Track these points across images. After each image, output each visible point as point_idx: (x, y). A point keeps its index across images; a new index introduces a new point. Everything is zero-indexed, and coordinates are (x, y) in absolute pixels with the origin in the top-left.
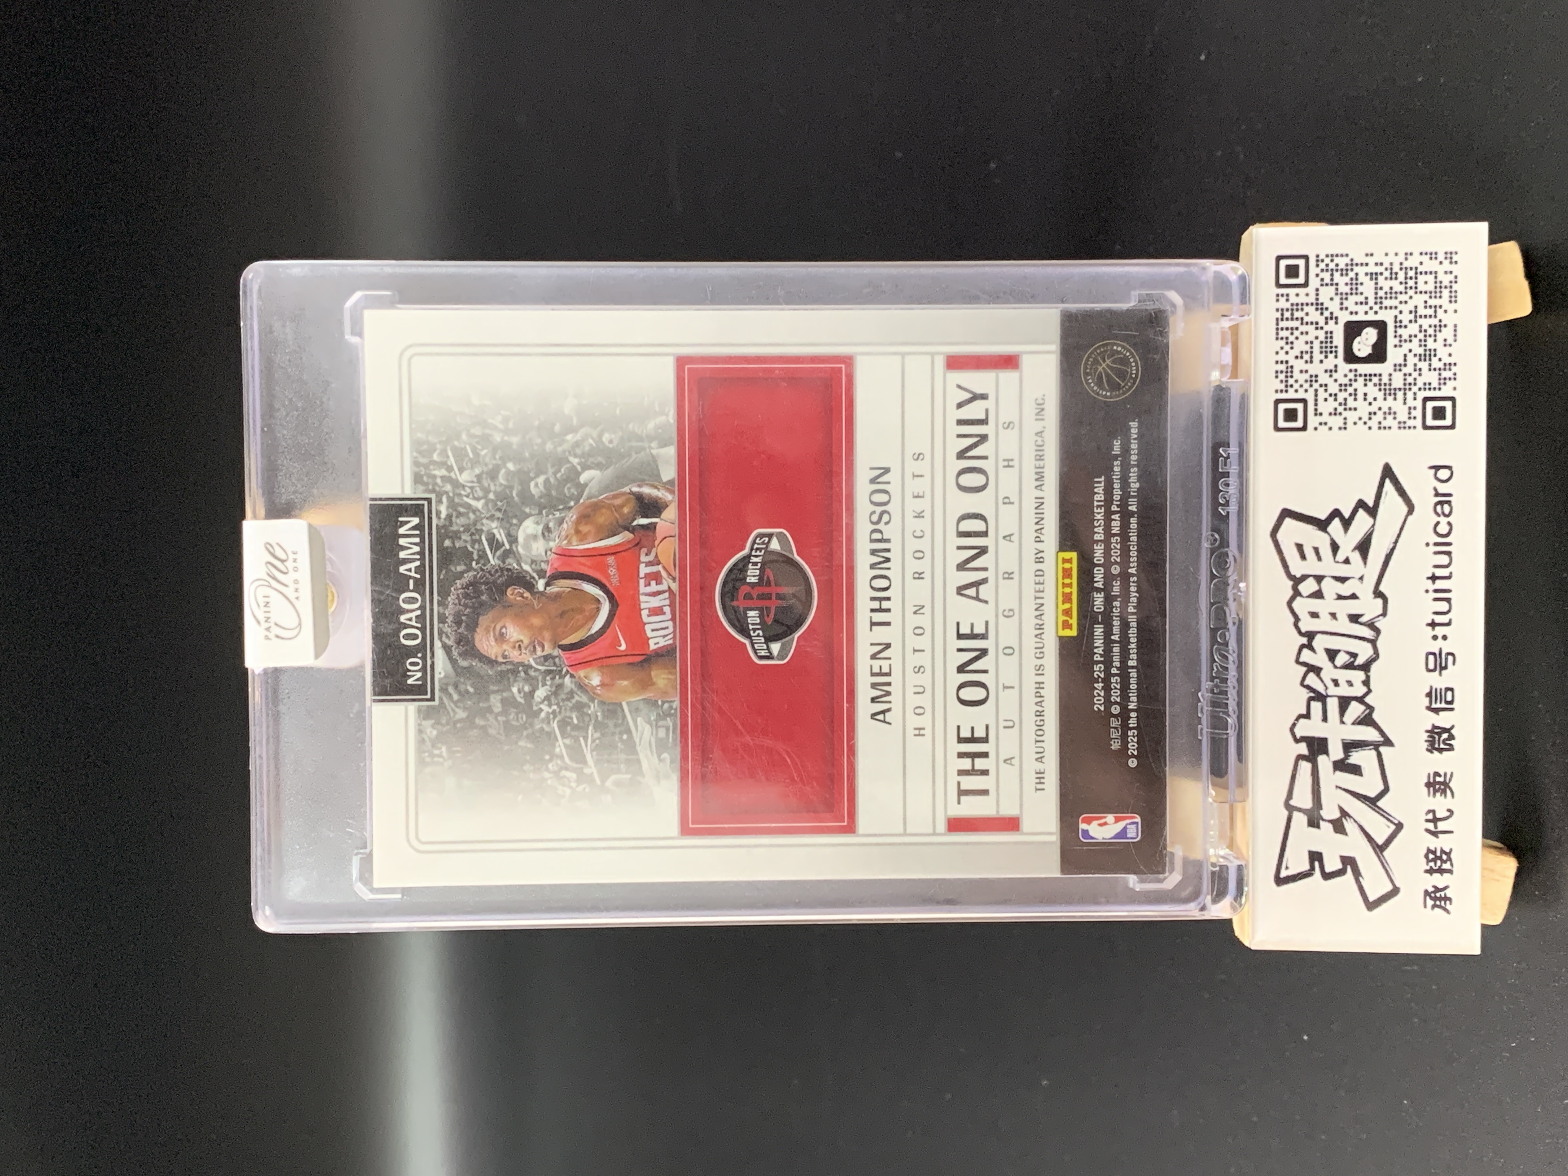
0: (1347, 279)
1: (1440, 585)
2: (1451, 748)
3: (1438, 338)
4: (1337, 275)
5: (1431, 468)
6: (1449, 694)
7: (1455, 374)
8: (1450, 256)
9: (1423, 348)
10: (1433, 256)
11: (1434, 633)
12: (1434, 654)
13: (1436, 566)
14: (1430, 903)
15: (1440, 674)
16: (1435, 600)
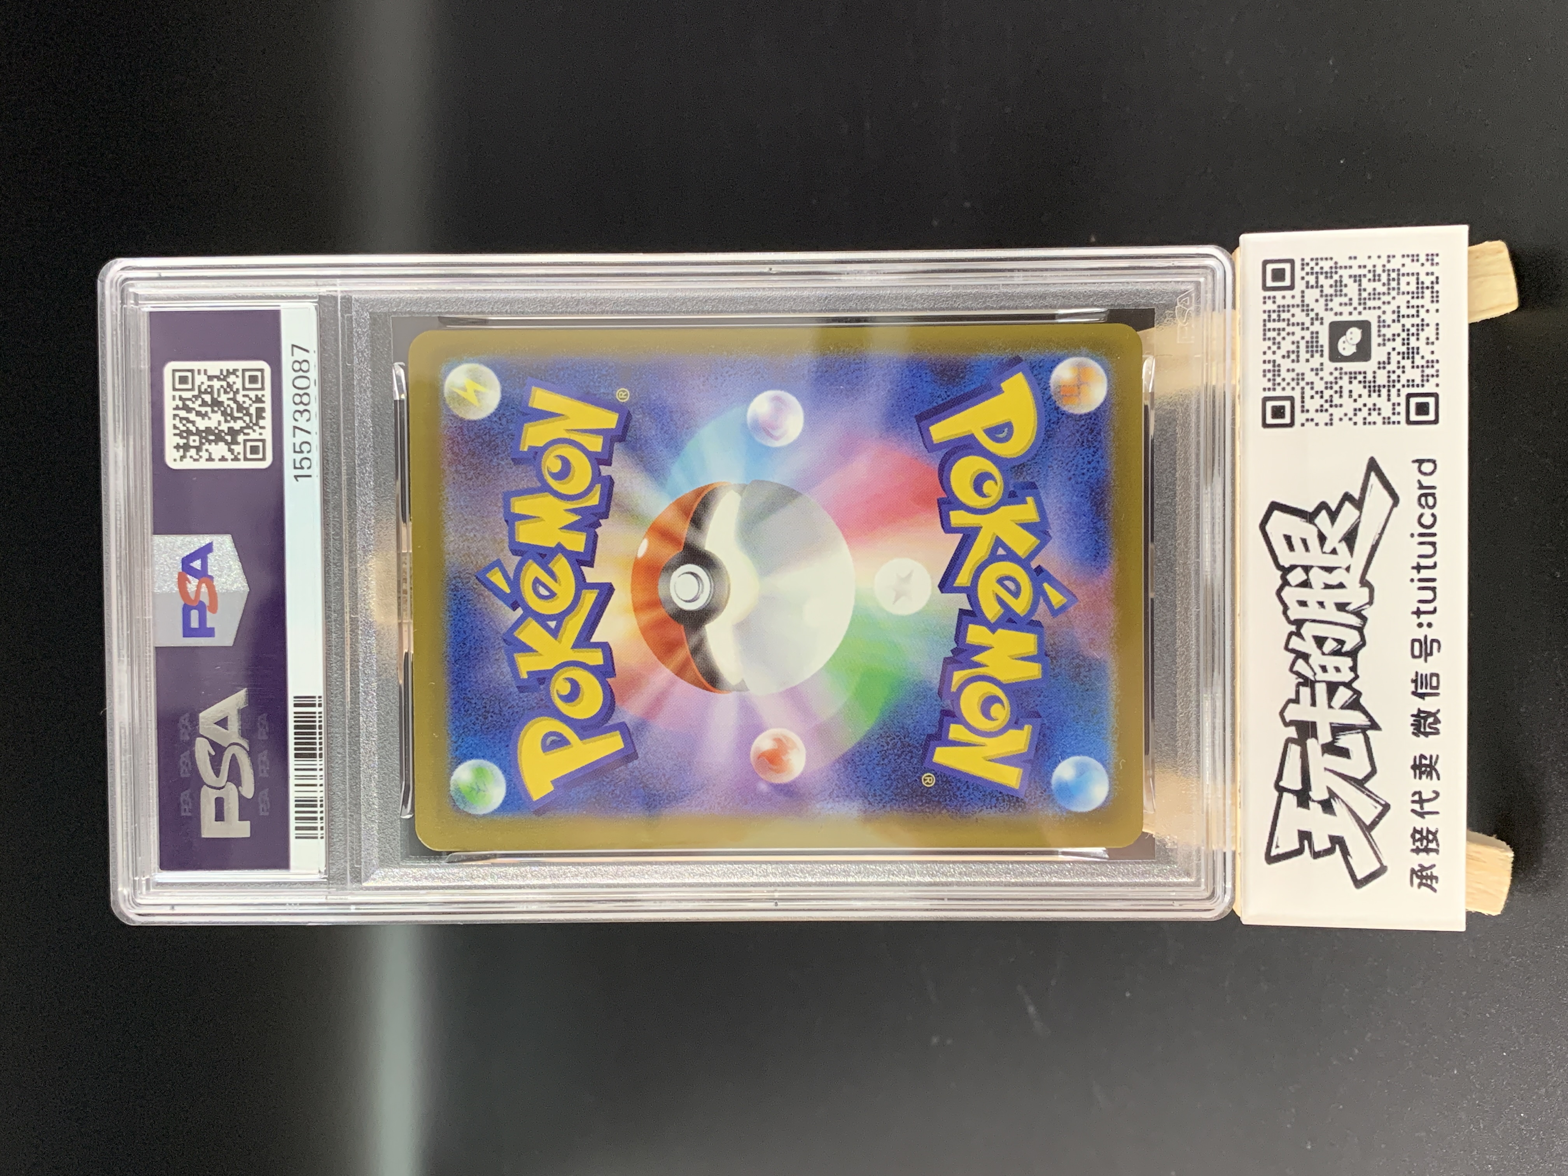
0: (1332, 282)
1: (1425, 574)
2: (1437, 732)
3: (1420, 337)
4: (1322, 278)
5: (1414, 461)
6: (1434, 679)
7: (1437, 371)
8: (1431, 258)
9: (1406, 346)
10: (1415, 258)
11: (1421, 620)
12: (1419, 641)
13: (1420, 556)
14: (1416, 881)
15: (1426, 661)
16: (1420, 588)
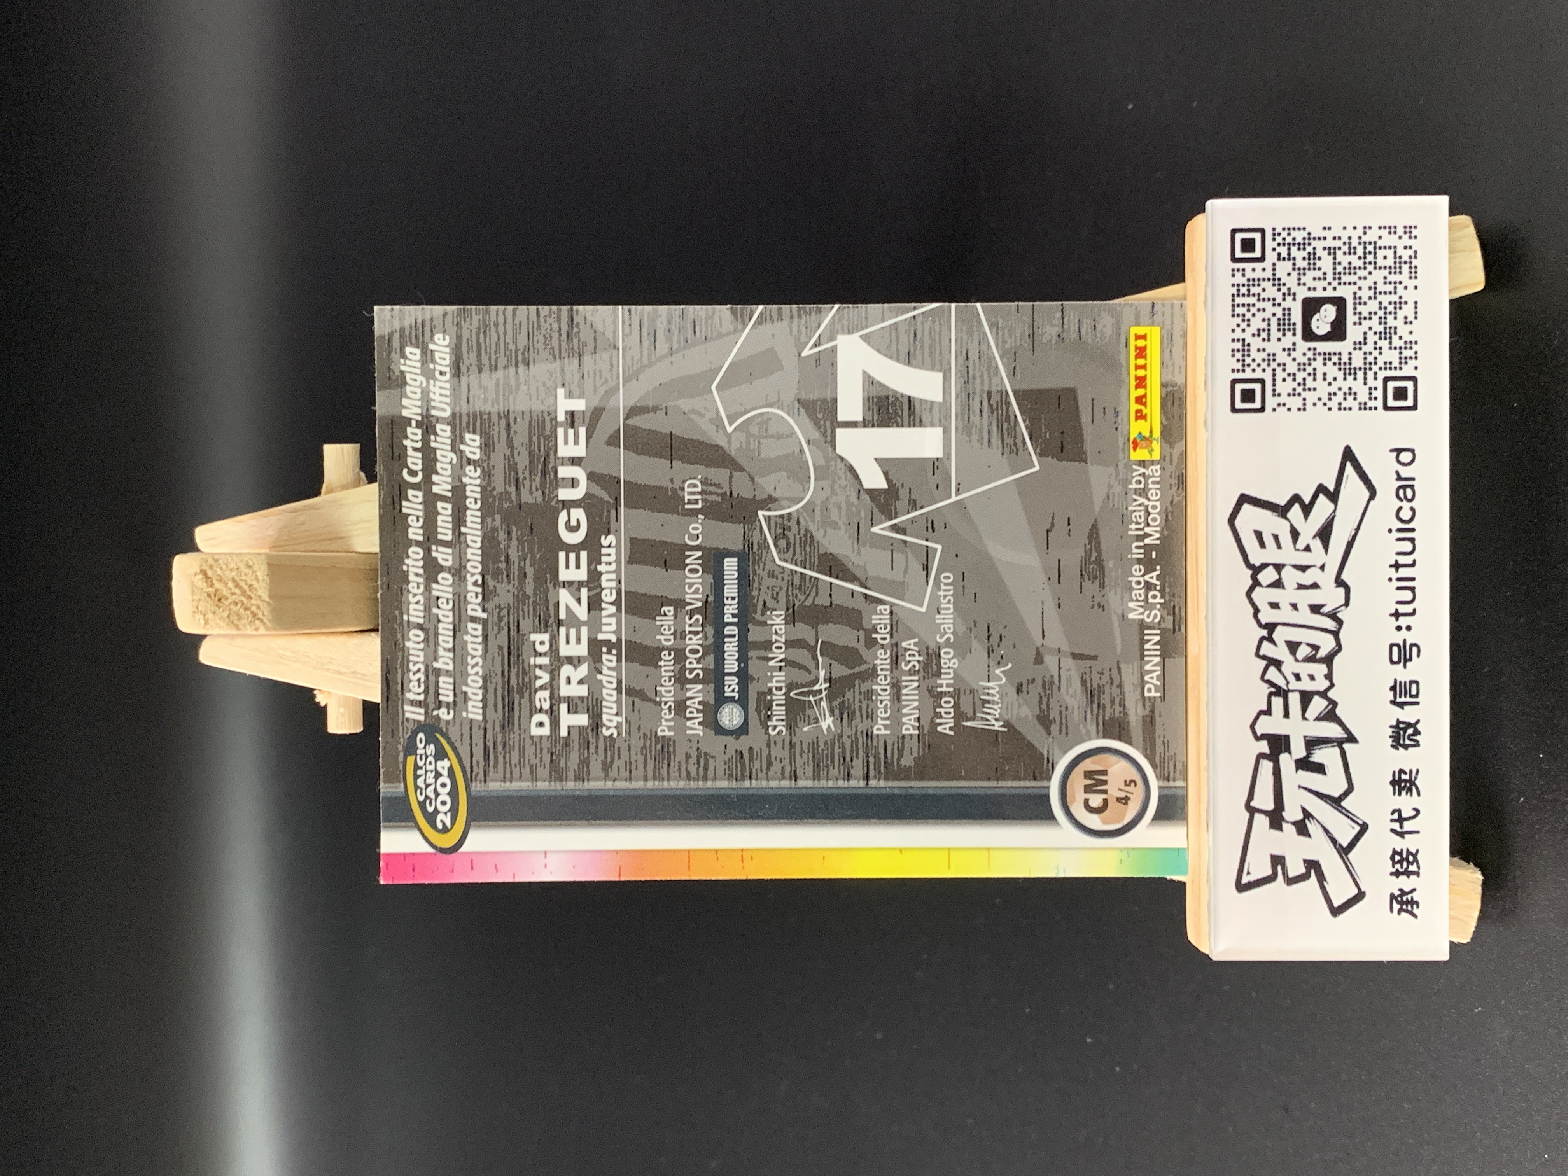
0: (1305, 254)
1: (1404, 572)
2: (1417, 744)
3: (1398, 316)
4: (1294, 249)
5: (1392, 451)
6: (1414, 686)
7: (1416, 353)
8: (1409, 230)
9: (1383, 326)
10: (1392, 230)
11: (1400, 623)
12: (1398, 645)
13: (1398, 554)
14: (1396, 907)
15: (1405, 666)
16: (1398, 588)
